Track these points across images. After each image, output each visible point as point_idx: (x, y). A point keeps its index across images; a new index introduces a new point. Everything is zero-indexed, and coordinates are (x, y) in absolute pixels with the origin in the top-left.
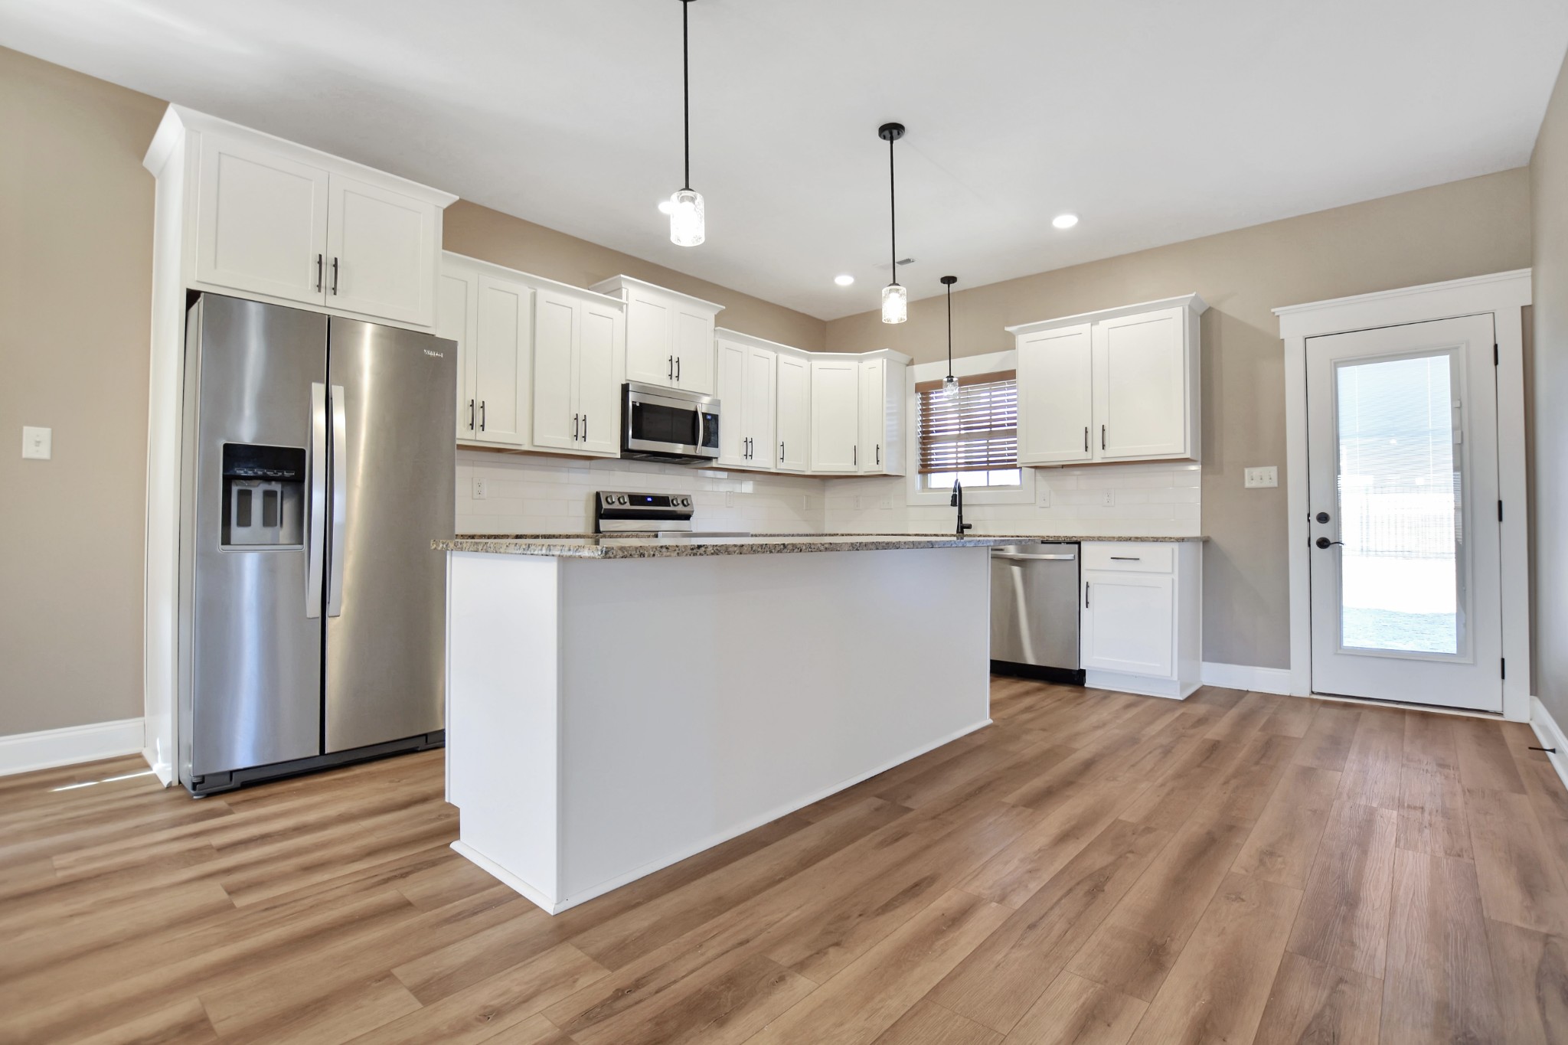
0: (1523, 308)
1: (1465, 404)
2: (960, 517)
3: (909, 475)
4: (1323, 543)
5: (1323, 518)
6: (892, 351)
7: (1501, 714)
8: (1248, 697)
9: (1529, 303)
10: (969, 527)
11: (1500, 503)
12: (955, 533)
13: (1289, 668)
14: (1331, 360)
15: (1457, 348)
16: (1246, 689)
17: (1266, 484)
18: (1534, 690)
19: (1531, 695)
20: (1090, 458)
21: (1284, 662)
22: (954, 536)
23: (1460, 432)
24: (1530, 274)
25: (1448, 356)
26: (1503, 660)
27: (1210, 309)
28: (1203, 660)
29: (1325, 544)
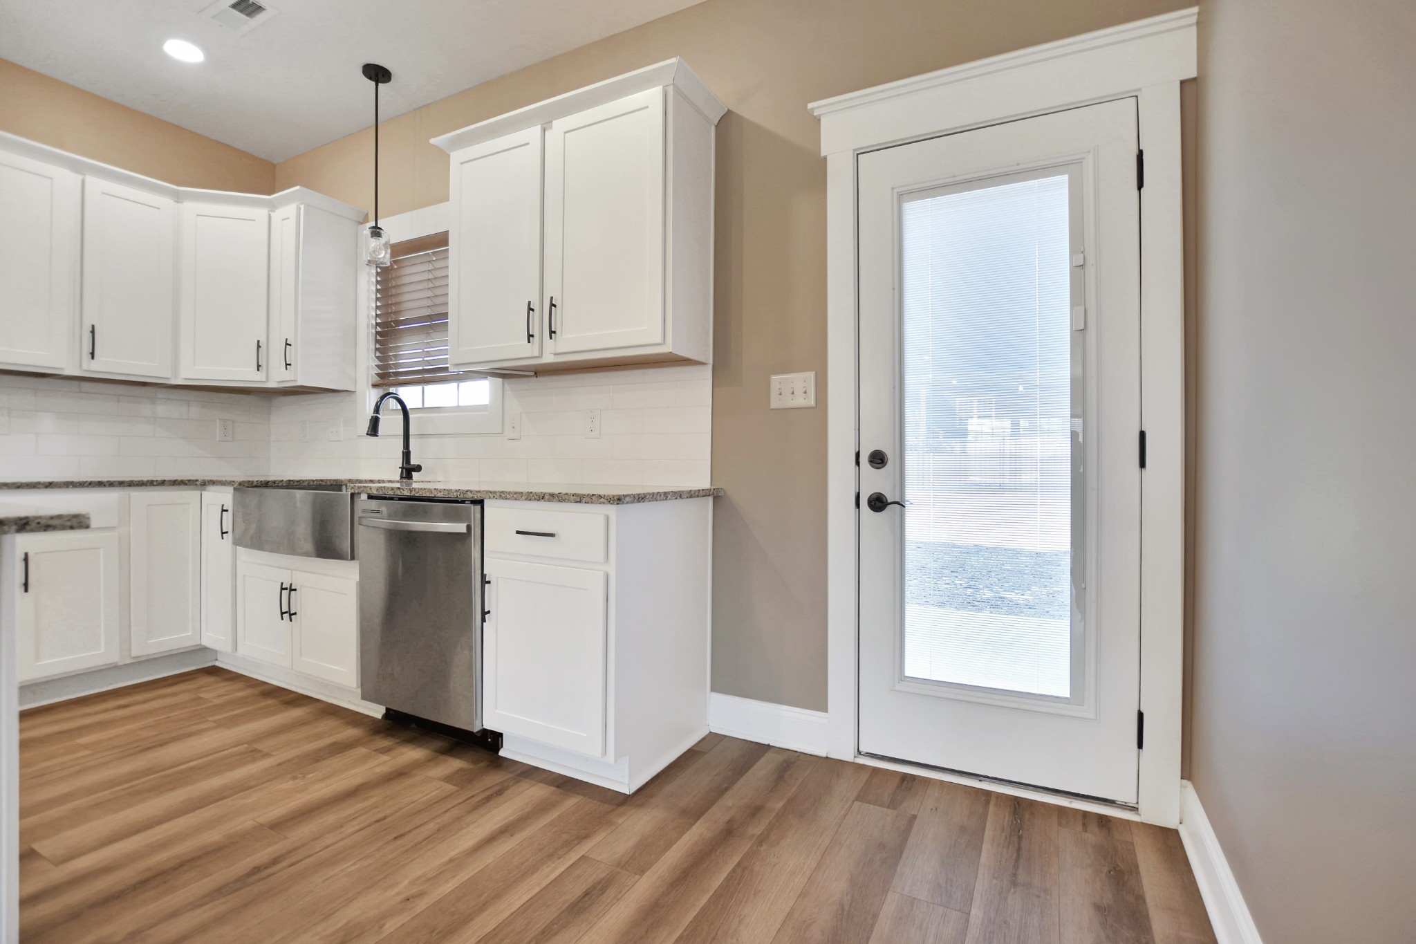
0: (1182, 83)
1: (1091, 260)
2: (407, 455)
3: (359, 389)
4: (878, 503)
5: (878, 459)
6: (304, 189)
7: (1134, 809)
8: (769, 756)
9: (1192, 73)
10: (418, 468)
11: (1142, 435)
12: (398, 478)
13: (826, 710)
14: (893, 189)
15: (1079, 162)
16: (766, 743)
17: (800, 401)
18: (1187, 771)
19: (1182, 778)
20: (536, 354)
21: (818, 701)
22: (397, 482)
23: (1082, 308)
24: (1194, 19)
25: (1066, 177)
26: (1140, 716)
27: (729, 114)
28: (713, 690)
29: (878, 504)
